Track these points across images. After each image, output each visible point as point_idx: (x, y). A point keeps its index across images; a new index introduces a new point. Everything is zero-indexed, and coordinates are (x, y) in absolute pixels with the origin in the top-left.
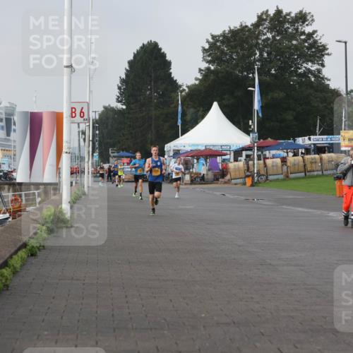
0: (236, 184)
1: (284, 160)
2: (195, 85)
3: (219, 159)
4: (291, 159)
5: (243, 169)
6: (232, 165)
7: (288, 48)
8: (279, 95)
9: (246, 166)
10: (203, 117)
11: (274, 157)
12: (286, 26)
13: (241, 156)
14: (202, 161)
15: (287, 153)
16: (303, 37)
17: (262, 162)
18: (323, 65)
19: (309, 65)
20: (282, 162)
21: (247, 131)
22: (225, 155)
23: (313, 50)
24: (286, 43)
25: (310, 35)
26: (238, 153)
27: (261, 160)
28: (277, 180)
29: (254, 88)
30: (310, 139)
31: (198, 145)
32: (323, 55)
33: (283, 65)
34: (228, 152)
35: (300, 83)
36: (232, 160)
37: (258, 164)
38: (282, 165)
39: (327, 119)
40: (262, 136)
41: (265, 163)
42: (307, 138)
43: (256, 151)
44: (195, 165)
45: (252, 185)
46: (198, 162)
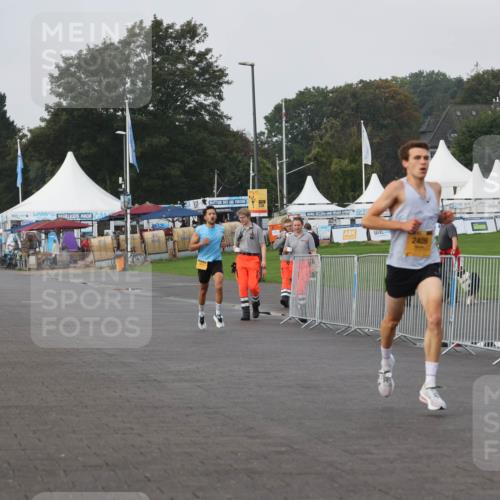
0: (101, 268)
1: (169, 233)
2: (40, 128)
3: (77, 233)
4: (179, 230)
5: (111, 246)
6: (95, 241)
7: (171, 74)
8: (160, 141)
9: (115, 241)
10: (52, 173)
11: (154, 228)
12: (167, 44)
13: (109, 229)
14: (53, 236)
15: (173, 222)
16: (192, 58)
17: (137, 235)
18: (221, 98)
19: (202, 98)
20: (166, 235)
21: (116, 192)
22: (85, 226)
23: (207, 76)
24: (167, 67)
25: (202, 56)
26: (103, 224)
27: (136, 232)
28: (161, 261)
29: (125, 131)
30: (204, 202)
31: (46, 214)
32: (221, 84)
33: (164, 99)
34: (90, 223)
35: (190, 124)
36: (95, 233)
37: (133, 239)
38: (167, 240)
39: (228, 174)
40: (137, 198)
41: (142, 237)
42: (200, 201)
43: (129, 220)
44: (43, 242)
45: (124, 269)
46: (47, 237)
